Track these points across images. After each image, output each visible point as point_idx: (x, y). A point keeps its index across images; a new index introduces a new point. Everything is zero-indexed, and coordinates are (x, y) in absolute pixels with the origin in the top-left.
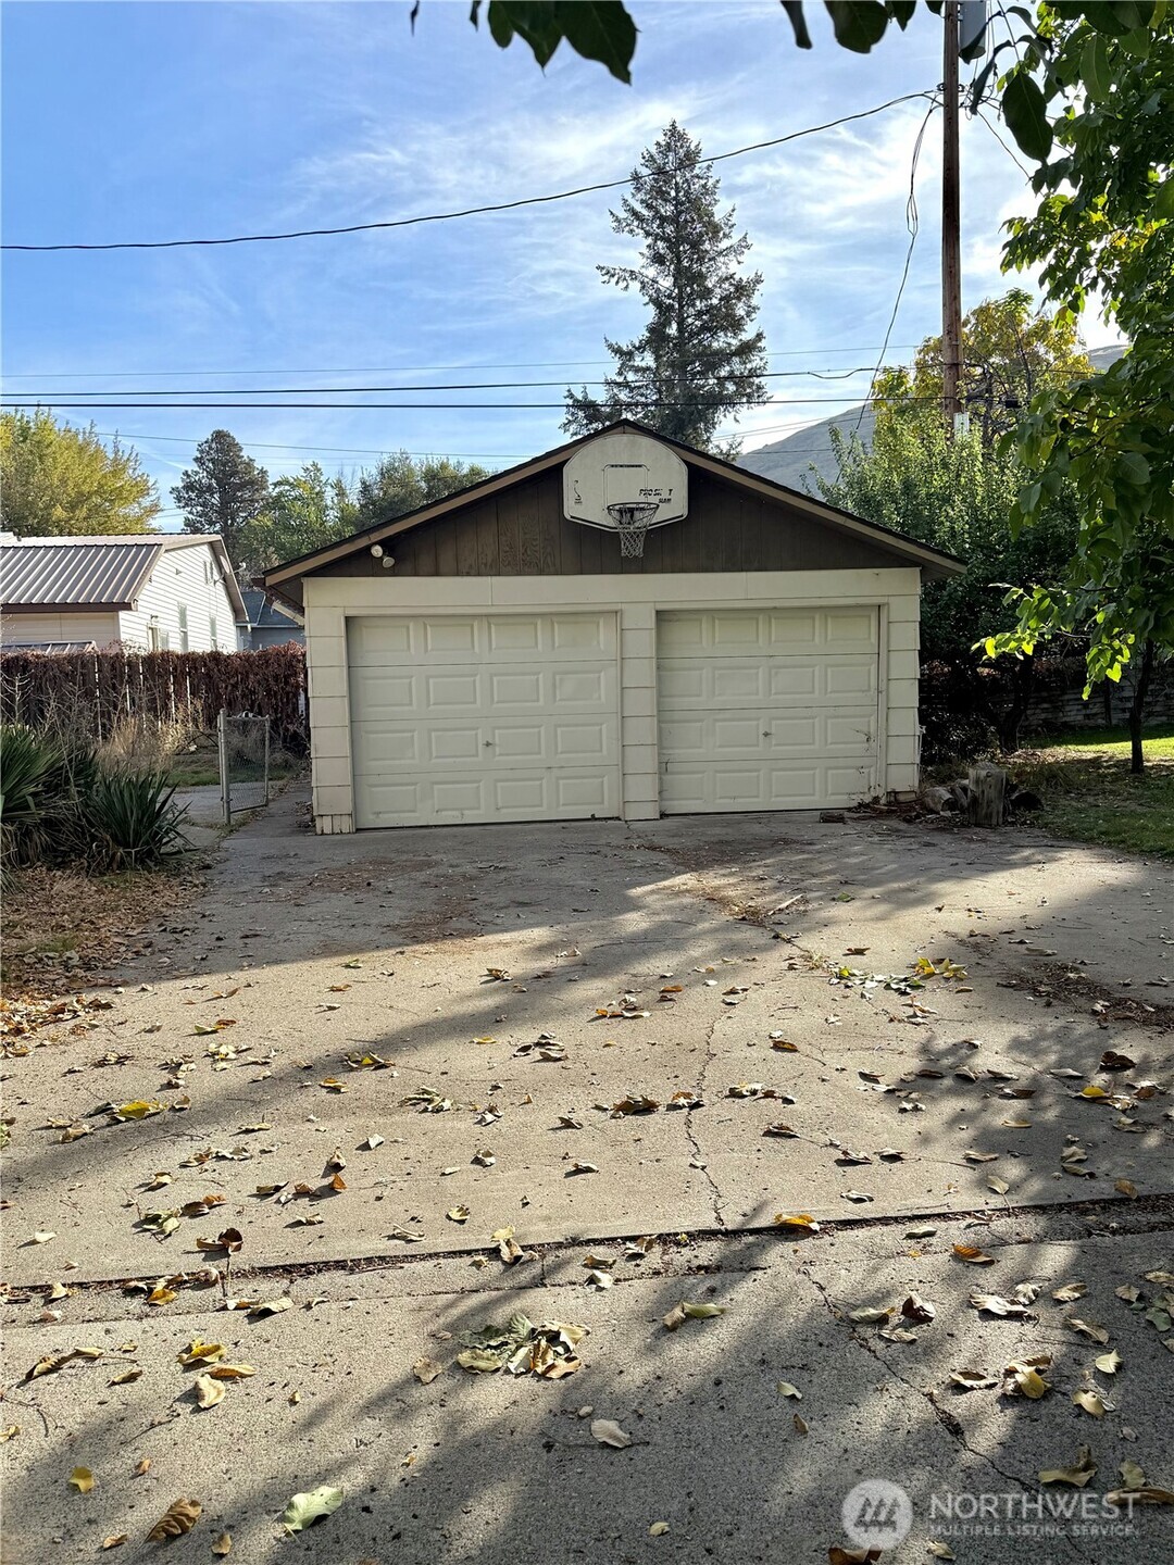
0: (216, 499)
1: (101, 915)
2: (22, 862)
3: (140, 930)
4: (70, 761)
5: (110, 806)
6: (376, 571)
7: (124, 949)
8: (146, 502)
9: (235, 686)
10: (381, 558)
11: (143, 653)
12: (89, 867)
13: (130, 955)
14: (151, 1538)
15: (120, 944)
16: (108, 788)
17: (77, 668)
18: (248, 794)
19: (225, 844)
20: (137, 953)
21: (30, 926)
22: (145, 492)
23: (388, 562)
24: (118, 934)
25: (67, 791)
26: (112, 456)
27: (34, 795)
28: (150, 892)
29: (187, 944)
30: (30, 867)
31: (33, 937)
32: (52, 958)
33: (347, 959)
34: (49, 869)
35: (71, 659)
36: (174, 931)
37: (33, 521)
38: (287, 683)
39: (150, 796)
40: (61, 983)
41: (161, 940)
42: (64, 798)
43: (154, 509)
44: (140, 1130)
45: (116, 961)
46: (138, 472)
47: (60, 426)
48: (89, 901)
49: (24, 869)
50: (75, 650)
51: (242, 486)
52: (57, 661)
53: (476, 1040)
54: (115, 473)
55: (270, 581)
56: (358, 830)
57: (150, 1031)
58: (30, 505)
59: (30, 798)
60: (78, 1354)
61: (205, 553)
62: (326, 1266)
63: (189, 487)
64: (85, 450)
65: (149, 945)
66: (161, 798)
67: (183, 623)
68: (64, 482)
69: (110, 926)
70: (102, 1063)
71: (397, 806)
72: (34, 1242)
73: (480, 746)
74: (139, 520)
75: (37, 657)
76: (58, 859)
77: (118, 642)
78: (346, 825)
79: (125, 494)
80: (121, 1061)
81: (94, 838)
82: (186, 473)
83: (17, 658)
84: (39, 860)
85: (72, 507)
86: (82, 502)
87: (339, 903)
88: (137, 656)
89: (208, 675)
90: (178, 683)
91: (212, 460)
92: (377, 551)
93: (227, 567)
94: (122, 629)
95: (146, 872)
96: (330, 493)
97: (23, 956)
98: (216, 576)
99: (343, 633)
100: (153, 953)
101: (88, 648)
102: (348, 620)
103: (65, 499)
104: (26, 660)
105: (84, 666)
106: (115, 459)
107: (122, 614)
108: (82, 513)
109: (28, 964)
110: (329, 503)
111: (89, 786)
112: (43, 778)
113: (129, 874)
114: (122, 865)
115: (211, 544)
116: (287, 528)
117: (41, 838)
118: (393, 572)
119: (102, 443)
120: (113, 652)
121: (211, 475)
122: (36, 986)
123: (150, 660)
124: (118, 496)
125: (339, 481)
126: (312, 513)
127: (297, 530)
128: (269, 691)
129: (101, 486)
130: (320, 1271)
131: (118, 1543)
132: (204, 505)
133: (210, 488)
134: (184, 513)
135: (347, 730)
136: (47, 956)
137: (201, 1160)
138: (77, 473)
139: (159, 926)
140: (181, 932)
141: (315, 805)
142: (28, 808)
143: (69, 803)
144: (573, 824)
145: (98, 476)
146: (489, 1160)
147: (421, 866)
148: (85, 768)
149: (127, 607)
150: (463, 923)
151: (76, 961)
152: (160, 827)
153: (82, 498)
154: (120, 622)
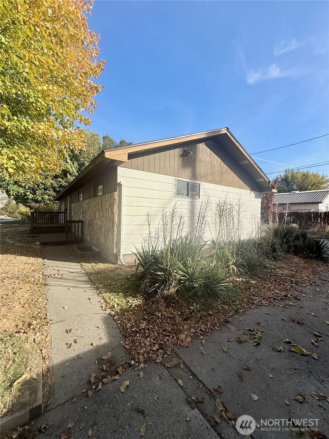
1: (303, 270)
2: (289, 252)
3: (313, 277)
4: (301, 234)
5: (310, 245)
7: (307, 281)
8: (328, 183)
11: (324, 212)
12: (303, 256)
13: (308, 284)
15: (307, 279)
16: (309, 241)
17: (309, 214)
20: (311, 284)
21: (286, 268)
24: (307, 276)
25: (300, 240)
26: (322, 176)
28: (317, 266)
29: (326, 285)
30: (290, 254)
31: (286, 272)
32: (289, 279)
34: (294, 255)
35: (307, 213)
36: (322, 280)
39: (320, 244)
40: (289, 287)
41: (319, 282)
42: (299, 241)
45: (304, 285)
46: (327, 178)
48: (301, 265)
49: (288, 254)
50: (308, 211)
52: (304, 213)
54: (322, 179)
58: (304, 186)
59: (291, 241)
64: (316, 176)
65: (315, 283)
66: (323, 245)
68: (311, 182)
75: (300, 212)
76: (296, 253)
77: (318, 210)
79: (324, 182)
81: (305, 251)
83: (296, 212)
84: (292, 253)
85: (312, 186)
86: (314, 185)
88: (322, 212)
94: (319, 207)
95: (317, 261)
97: (282, 276)
100: (315, 285)
101: (311, 211)
103: (311, 185)
104: (298, 213)
105: (310, 214)
106: (322, 177)
107: (320, 204)
108: (314, 187)
109: (282, 279)
111: (305, 239)
112: (295, 237)
113: (312, 260)
114: (311, 258)
117: (293, 248)
119: (320, 174)
120: (317, 211)
122: (282, 286)
123: (325, 213)
124: (323, 183)
129: (319, 182)
136: (287, 278)
138: (314, 180)
139: (318, 277)
140: (325, 281)
142: (290, 242)
143: (300, 243)
148: (304, 235)
149: (321, 203)
151: (294, 281)
152: (322, 251)
153: (314, 184)
154: (319, 206)
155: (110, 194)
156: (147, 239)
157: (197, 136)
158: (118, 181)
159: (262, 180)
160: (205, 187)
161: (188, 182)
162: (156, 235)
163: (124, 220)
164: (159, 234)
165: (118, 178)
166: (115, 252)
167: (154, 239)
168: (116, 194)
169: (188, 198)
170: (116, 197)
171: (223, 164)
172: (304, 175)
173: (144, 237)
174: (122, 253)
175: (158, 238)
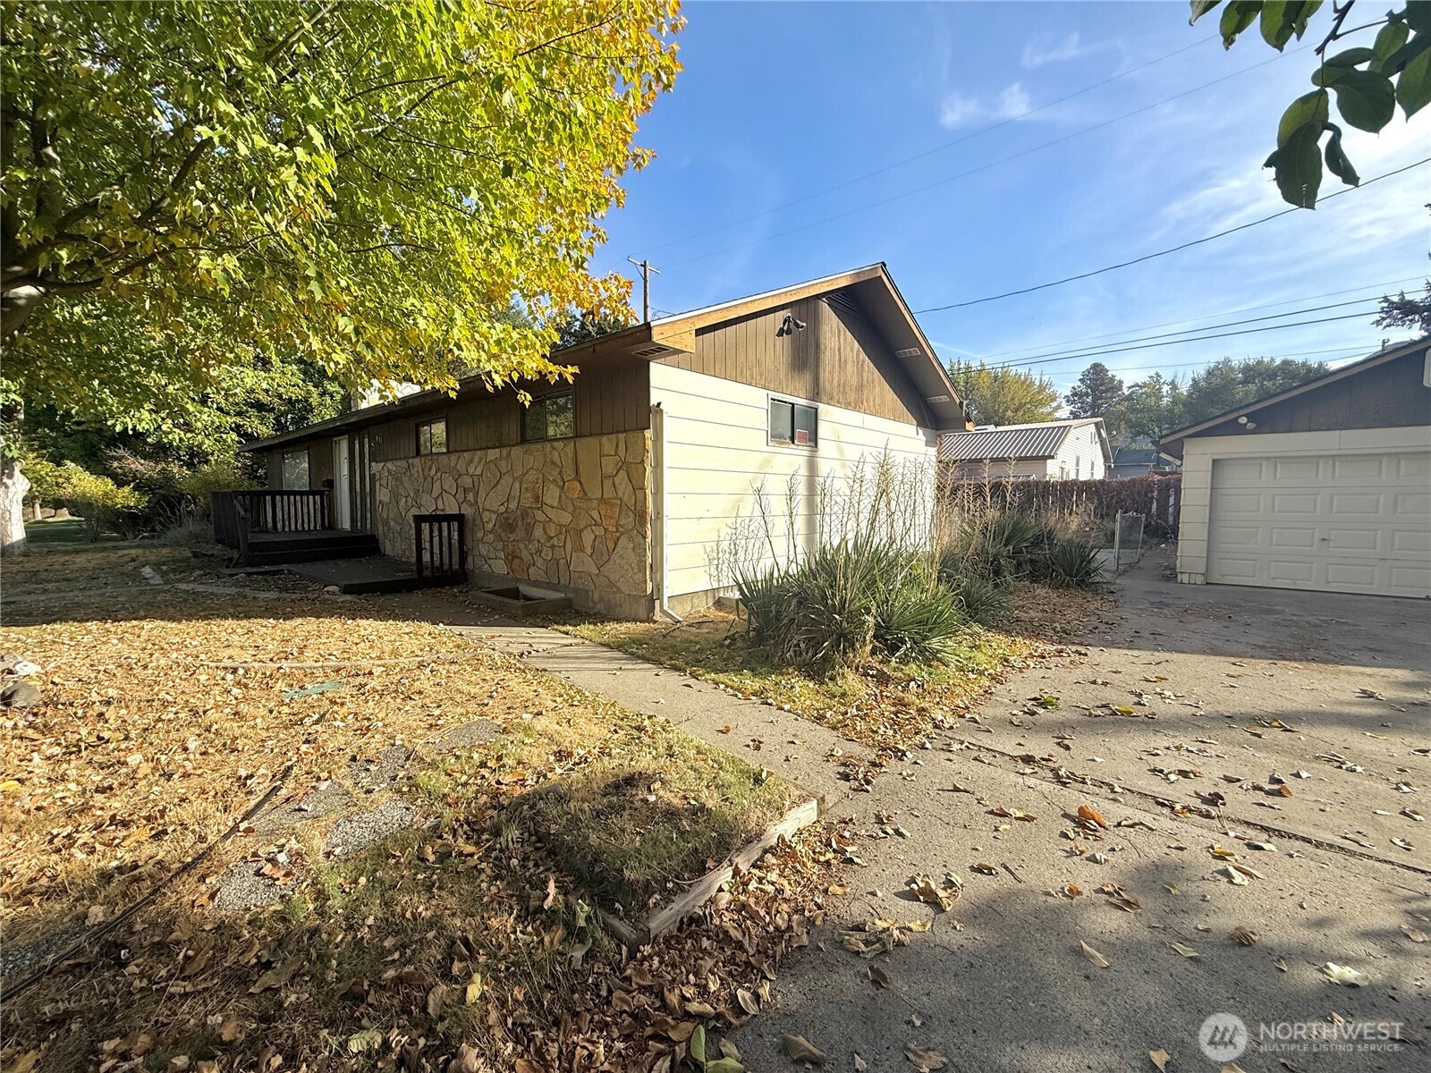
0: (1089, 399)
6: (1241, 430)
7: (1082, 627)
8: (1054, 404)
9: (1112, 498)
10: (1246, 424)
12: (1050, 584)
13: (1087, 631)
14: (1231, 937)
15: (1079, 625)
18: (1129, 556)
19: (1118, 581)
20: (1090, 631)
21: (1030, 608)
22: (1054, 400)
23: (1251, 426)
24: (1076, 620)
26: (1038, 384)
27: (1026, 547)
28: (1085, 601)
29: (1118, 632)
31: (1033, 614)
32: (1047, 625)
33: (1233, 660)
36: (1107, 623)
37: (996, 419)
38: (1146, 496)
40: (1055, 638)
41: (1102, 627)
43: (1059, 407)
44: (1132, 722)
45: (1081, 633)
46: (1051, 390)
47: (1013, 373)
48: (1055, 601)
51: (1105, 391)
53: (1368, 734)
54: (1039, 393)
55: (1163, 441)
56: (1207, 584)
57: (1116, 672)
58: (996, 412)
59: (1023, 549)
60: (1142, 824)
61: (1092, 428)
62: (1296, 837)
63: (1074, 395)
64: (1026, 383)
65: (1096, 628)
66: (1092, 555)
67: (1077, 465)
68: (1013, 399)
69: (1070, 614)
70: (1094, 682)
71: (1236, 572)
72: (1094, 760)
73: (1316, 540)
74: (1050, 414)
76: (1035, 578)
77: (1047, 475)
78: (1200, 580)
79: (1044, 402)
80: (1105, 684)
81: (1053, 570)
82: (1074, 388)
84: (1025, 577)
85: (1016, 411)
86: (1021, 408)
87: (1212, 626)
88: (1055, 482)
89: (1097, 492)
90: (1079, 496)
91: (1090, 379)
92: (1243, 420)
93: (1104, 434)
94: (1048, 469)
95: (1080, 590)
96: (1165, 389)
97: (1032, 621)
98: (1097, 439)
99: (1210, 469)
100: (1100, 633)
101: (1031, 478)
102: (1214, 461)
103: (1012, 407)
106: (1040, 386)
107: (1049, 461)
108: (1020, 413)
109: (1036, 626)
110: (1165, 394)
112: (1030, 539)
113: (1072, 590)
114: (1068, 586)
115: (1096, 424)
116: (1134, 410)
117: (1027, 567)
118: (1253, 432)
119: (1034, 379)
120: (1044, 480)
121: (1088, 387)
122: (1042, 636)
123: (1064, 484)
124: (1041, 403)
125: (1173, 381)
126: (1152, 401)
127: (1141, 411)
128: (1133, 500)
129: (1031, 399)
130: (1290, 838)
131: (1207, 931)
132: (1082, 403)
133: (1087, 395)
134: (1071, 408)
135: (1206, 526)
136: (1044, 624)
137: (1178, 748)
138: (1020, 394)
139: (1098, 619)
140: (1112, 624)
141: (1178, 566)
142: (1023, 553)
143: (1043, 552)
144: (1406, 600)
145: (1030, 394)
146: (1418, 817)
147: (1268, 612)
149: (1053, 457)
150: (1321, 654)
151: (1059, 629)
152: (1091, 569)
153: (1021, 406)
154: (1048, 465)
155: (622, 436)
156: (715, 555)
157: (824, 285)
158: (653, 402)
159: (944, 398)
160: (832, 417)
161: (793, 405)
162: (732, 547)
163: (670, 505)
164: (738, 542)
165: (653, 391)
166: (649, 591)
167: (727, 555)
168: (649, 434)
169: (793, 446)
170: (649, 445)
171: (863, 356)
172: (996, 378)
173: (708, 549)
174: (667, 593)
175: (736, 554)
